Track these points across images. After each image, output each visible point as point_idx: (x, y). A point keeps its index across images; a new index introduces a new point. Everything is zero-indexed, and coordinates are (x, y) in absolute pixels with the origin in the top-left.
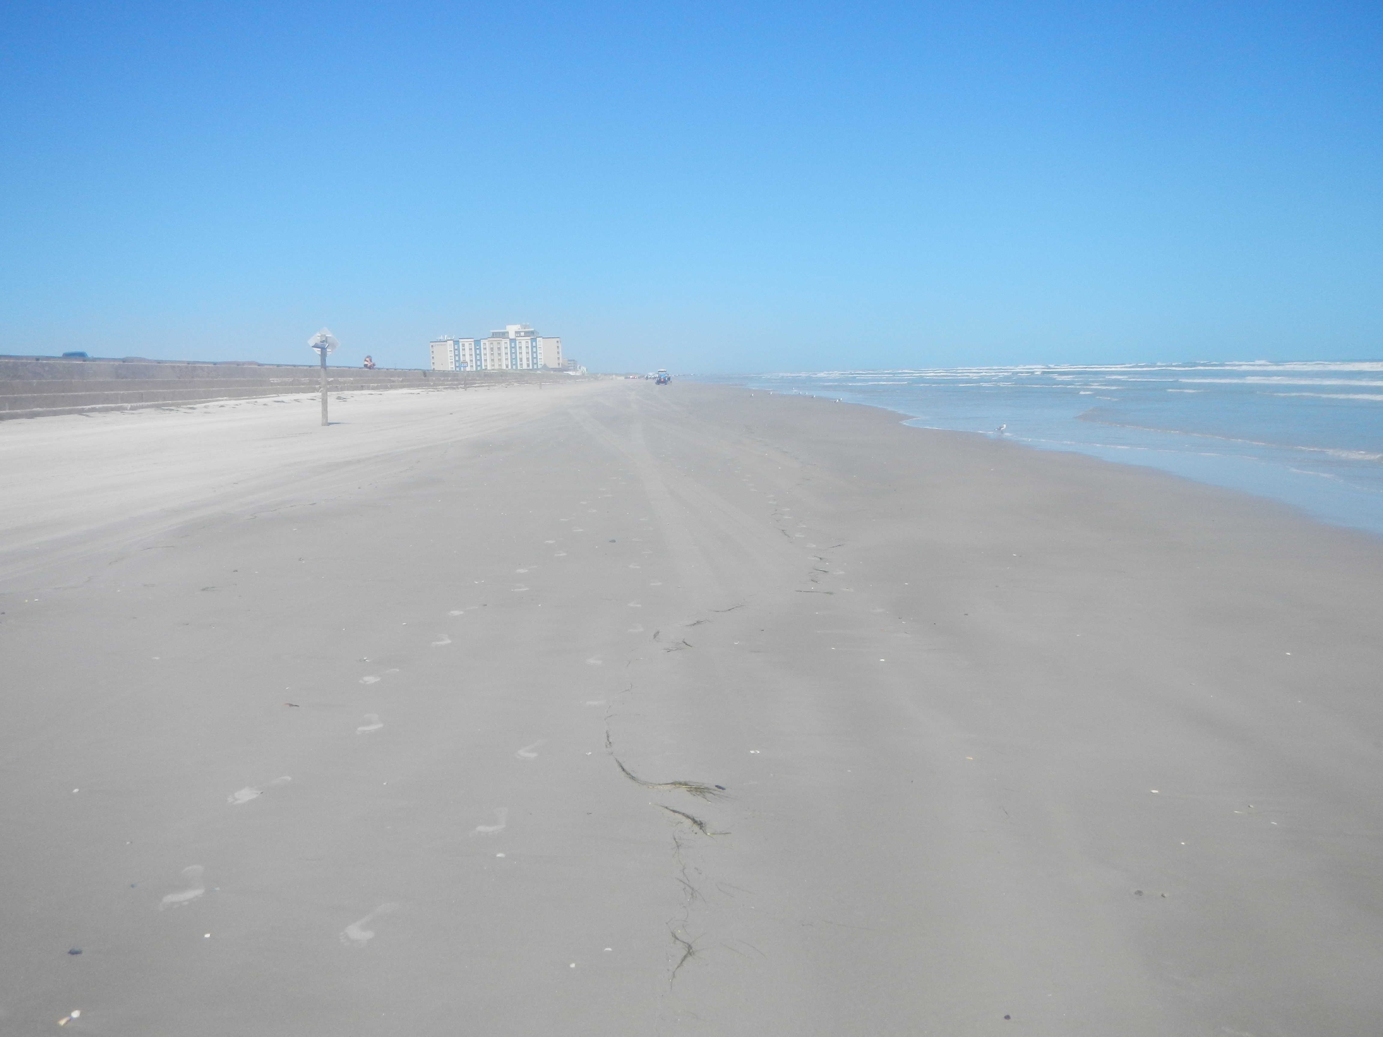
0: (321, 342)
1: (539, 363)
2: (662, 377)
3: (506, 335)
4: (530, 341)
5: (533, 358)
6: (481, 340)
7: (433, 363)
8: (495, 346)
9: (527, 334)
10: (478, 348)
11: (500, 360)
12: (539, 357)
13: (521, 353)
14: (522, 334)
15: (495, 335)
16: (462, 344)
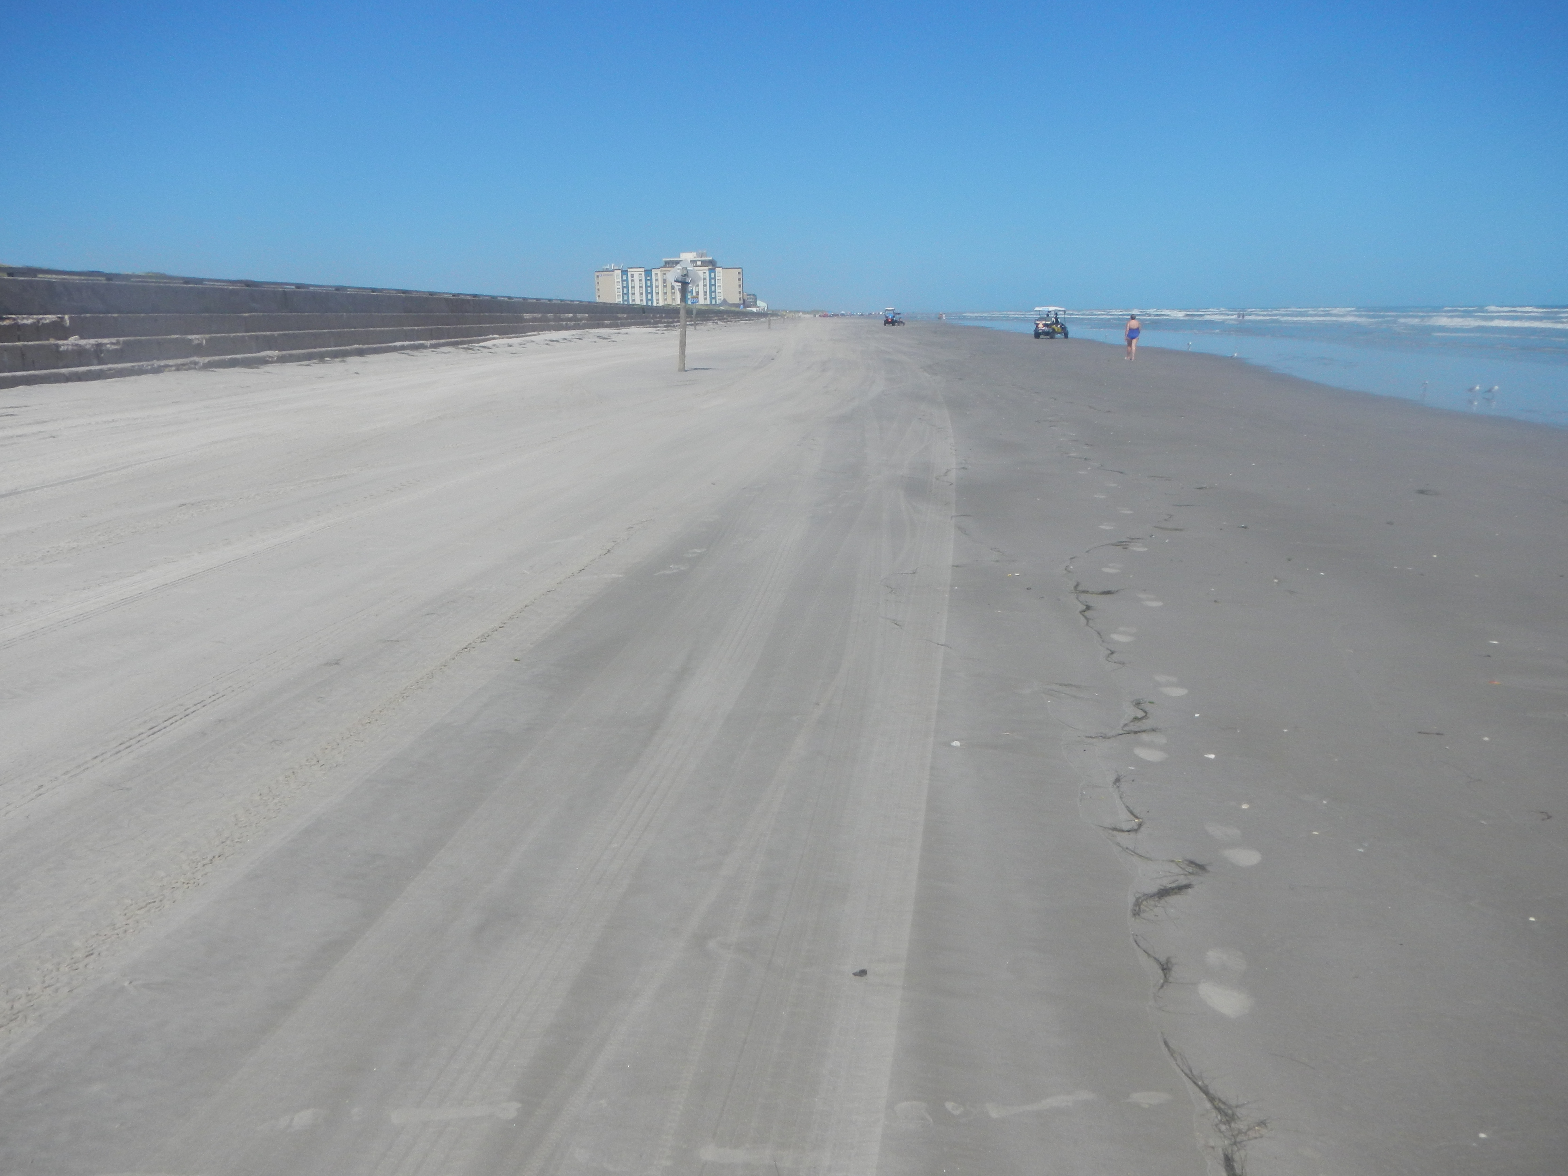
0: (682, 276)
1: (717, 298)
4: (707, 272)
5: (711, 292)
6: (653, 270)
7: (599, 296)
9: (704, 264)
10: (648, 280)
11: (673, 293)
12: (717, 291)
13: (697, 286)
14: (699, 263)
15: (668, 264)
16: (631, 274)
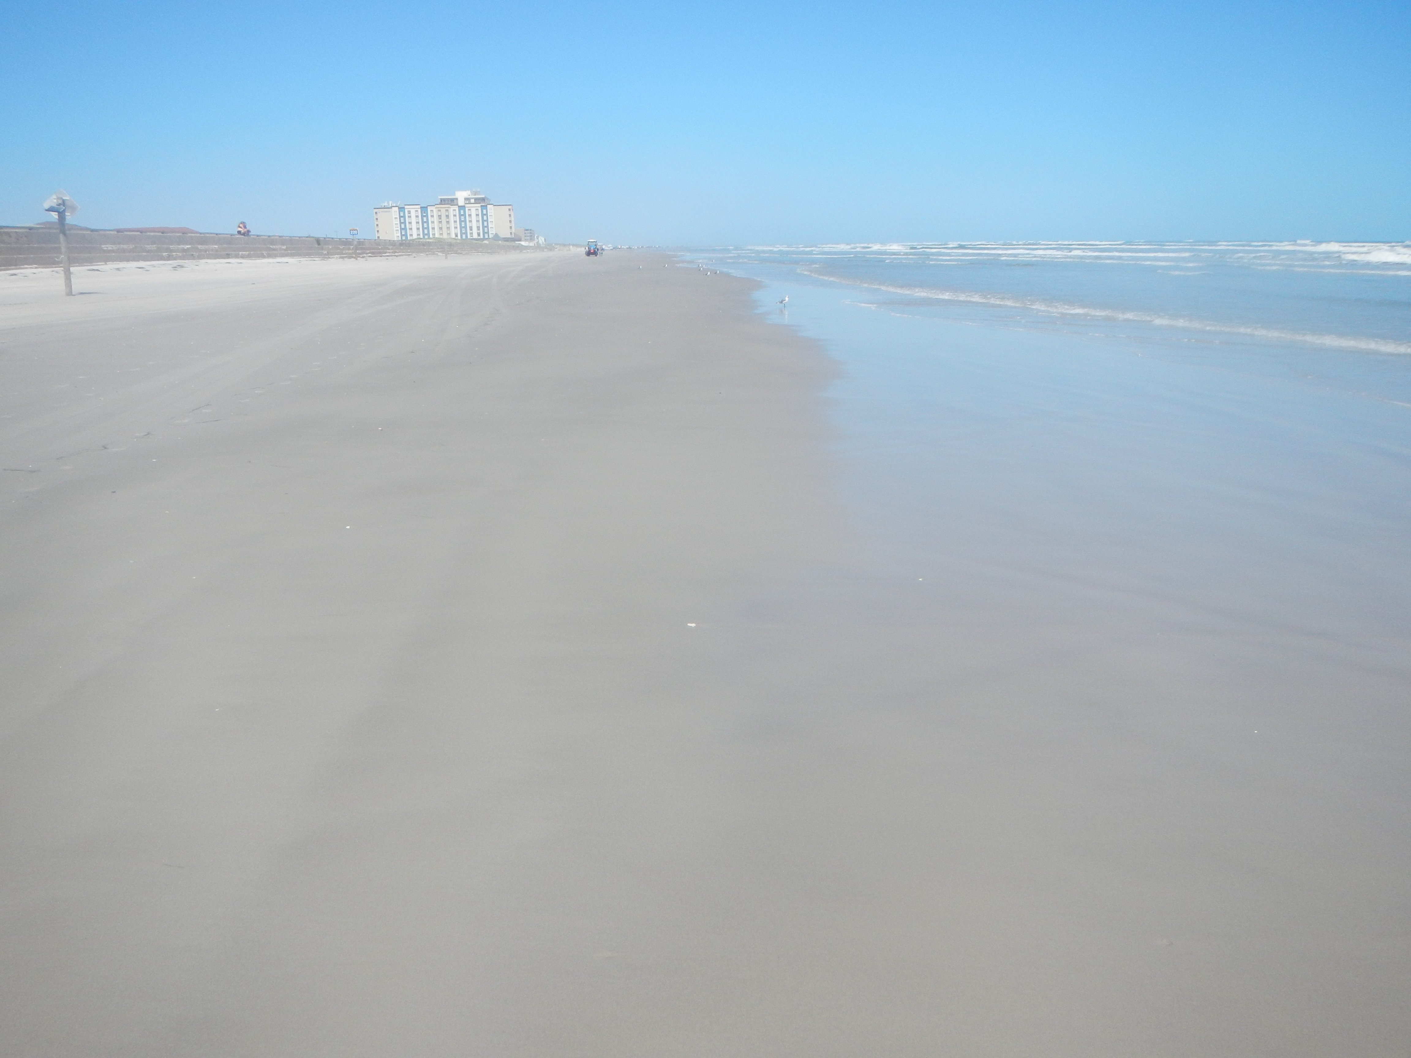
0: (57, 205)
1: (490, 232)
2: (592, 248)
3: (455, 201)
4: (480, 209)
5: (484, 227)
6: (428, 207)
7: (378, 231)
8: (443, 214)
9: (477, 201)
10: (425, 216)
11: (448, 228)
12: (490, 226)
13: (470, 221)
14: (472, 201)
15: (443, 202)
16: (408, 211)
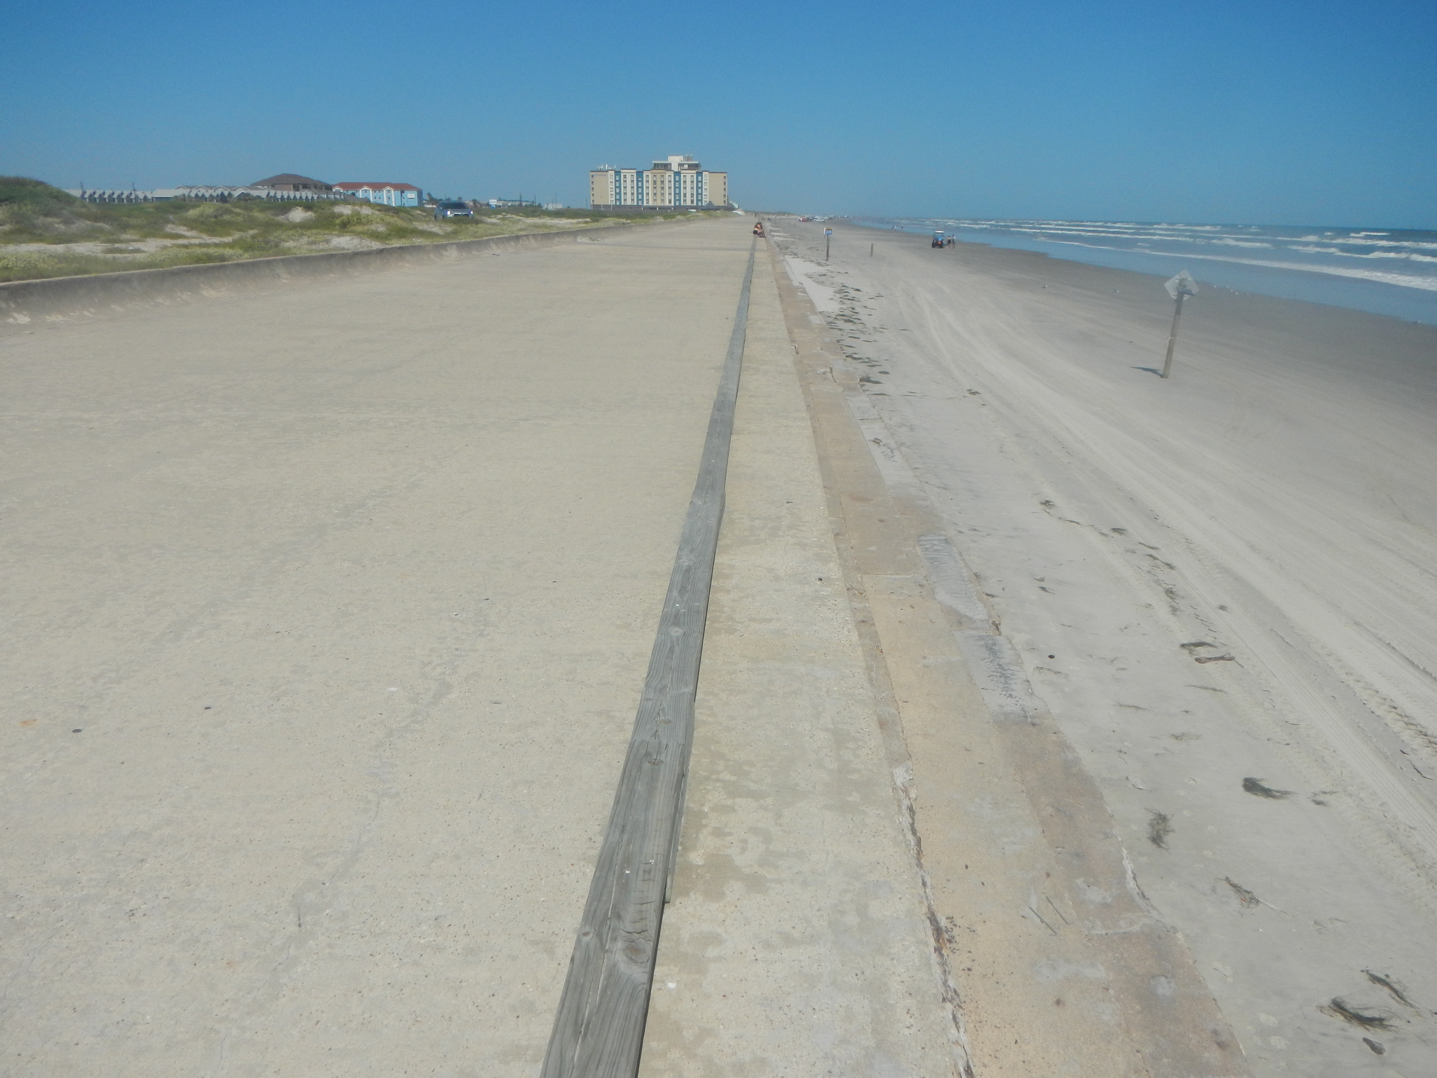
1: (704, 200)
3: (669, 166)
4: (695, 176)
5: (698, 194)
6: (644, 172)
7: (593, 196)
8: (659, 180)
9: (691, 167)
10: (640, 181)
11: (663, 194)
12: (704, 193)
13: (685, 188)
14: (686, 166)
15: (656, 166)
16: (624, 175)
